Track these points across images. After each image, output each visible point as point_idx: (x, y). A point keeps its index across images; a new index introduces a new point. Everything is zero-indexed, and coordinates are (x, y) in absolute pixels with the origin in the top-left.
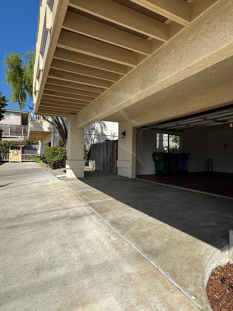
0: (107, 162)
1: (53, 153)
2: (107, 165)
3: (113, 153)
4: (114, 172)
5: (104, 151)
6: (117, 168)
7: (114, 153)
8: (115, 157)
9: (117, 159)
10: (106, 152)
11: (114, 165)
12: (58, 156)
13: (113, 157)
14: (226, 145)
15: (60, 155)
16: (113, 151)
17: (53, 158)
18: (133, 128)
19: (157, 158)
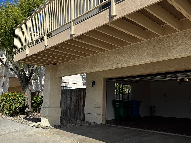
0: (70, 108)
1: (13, 100)
2: (70, 112)
3: (78, 100)
4: (80, 119)
5: (67, 98)
6: (84, 114)
7: (81, 100)
8: (82, 103)
9: (84, 105)
10: (69, 99)
11: (80, 111)
12: (18, 102)
13: (79, 104)
14: (165, 95)
15: (21, 102)
16: (79, 99)
17: (13, 105)
18: (104, 79)
19: (117, 105)
